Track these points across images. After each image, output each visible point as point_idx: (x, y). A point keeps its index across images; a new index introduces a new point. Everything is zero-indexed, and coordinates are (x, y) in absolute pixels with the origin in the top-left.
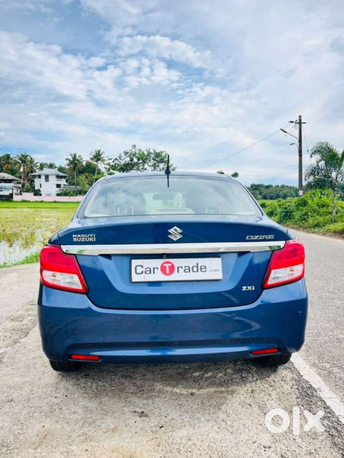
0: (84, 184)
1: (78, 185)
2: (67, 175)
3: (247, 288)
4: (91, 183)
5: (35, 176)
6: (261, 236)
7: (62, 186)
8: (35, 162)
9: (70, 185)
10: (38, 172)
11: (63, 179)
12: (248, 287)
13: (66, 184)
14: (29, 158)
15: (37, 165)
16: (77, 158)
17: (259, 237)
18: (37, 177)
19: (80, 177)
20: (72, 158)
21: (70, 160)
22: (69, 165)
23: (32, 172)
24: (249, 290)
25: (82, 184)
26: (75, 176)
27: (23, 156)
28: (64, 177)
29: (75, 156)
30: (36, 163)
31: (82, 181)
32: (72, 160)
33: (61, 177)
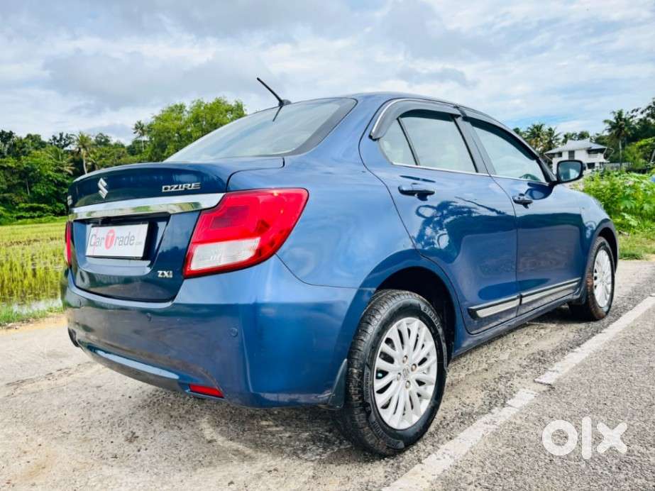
0: (635, 158)
1: (625, 161)
2: (606, 148)
3: (163, 274)
4: (649, 156)
5: (553, 154)
6: (180, 186)
7: (597, 165)
8: (555, 134)
9: (611, 162)
10: (560, 148)
11: (599, 154)
12: (165, 272)
13: (604, 161)
14: (545, 129)
15: (559, 137)
16: (623, 117)
17: (177, 188)
18: (556, 155)
19: (629, 148)
20: (615, 118)
21: (611, 123)
22: (610, 130)
23: (550, 149)
24: (166, 277)
25: (631, 158)
26: (620, 147)
27: (536, 127)
28: (601, 151)
29: (620, 114)
30: (556, 136)
31: (632, 154)
32: (615, 121)
33: (597, 151)
